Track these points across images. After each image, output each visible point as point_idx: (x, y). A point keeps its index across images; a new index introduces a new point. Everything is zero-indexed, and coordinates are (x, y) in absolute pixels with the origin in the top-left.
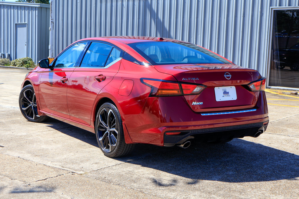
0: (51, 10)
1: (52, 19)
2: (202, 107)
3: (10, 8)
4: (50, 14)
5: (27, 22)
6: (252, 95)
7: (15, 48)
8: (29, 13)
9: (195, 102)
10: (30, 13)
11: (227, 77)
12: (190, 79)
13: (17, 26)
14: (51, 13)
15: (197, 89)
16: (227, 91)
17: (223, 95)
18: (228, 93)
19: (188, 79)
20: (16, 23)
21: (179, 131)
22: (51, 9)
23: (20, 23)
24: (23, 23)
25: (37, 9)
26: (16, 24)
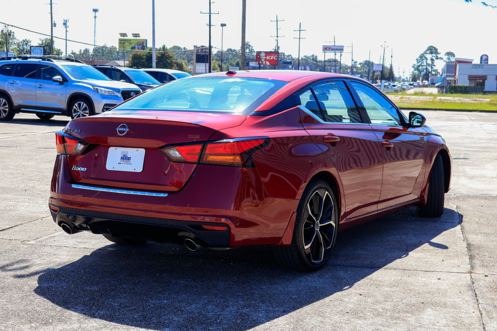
11: (119, 132)
12: (73, 130)
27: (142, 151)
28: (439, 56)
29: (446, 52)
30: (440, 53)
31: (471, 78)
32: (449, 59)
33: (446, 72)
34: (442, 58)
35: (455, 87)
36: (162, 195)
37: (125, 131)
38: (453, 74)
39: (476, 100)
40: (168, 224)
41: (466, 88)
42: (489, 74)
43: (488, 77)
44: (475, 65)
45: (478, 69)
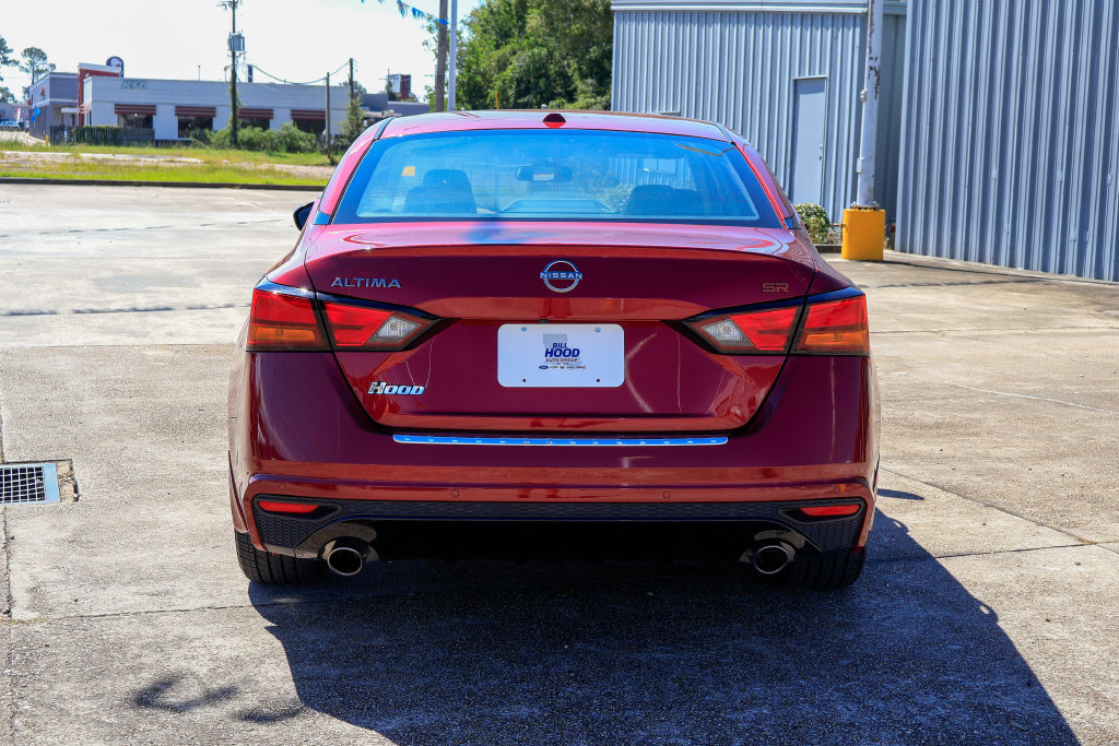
0: (872, 24)
1: (871, 58)
2: (419, 406)
3: (792, 24)
4: (868, 38)
5: (827, 75)
6: (719, 369)
7: (788, 169)
8: (834, 38)
9: (383, 384)
10: (837, 38)
11: (550, 281)
12: (363, 283)
13: (798, 87)
14: (870, 36)
15: (396, 328)
16: (571, 346)
17: (542, 360)
18: (575, 353)
19: (356, 283)
20: (797, 77)
21: (313, 499)
22: (872, 21)
23: (807, 76)
24: (817, 76)
25: (858, 21)
26: (796, 81)
27: (616, 333)
28: (10, 56)
29: (26, 47)
30: (11, 51)
31: (122, 110)
32: (32, 64)
33: (47, 93)
34: (17, 63)
35: (90, 130)
36: (713, 442)
37: (572, 282)
38: (77, 101)
39: (172, 161)
40: (731, 515)
41: (115, 132)
42: (161, 101)
43: (159, 108)
44: (128, 80)
45: (134, 91)
